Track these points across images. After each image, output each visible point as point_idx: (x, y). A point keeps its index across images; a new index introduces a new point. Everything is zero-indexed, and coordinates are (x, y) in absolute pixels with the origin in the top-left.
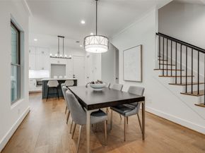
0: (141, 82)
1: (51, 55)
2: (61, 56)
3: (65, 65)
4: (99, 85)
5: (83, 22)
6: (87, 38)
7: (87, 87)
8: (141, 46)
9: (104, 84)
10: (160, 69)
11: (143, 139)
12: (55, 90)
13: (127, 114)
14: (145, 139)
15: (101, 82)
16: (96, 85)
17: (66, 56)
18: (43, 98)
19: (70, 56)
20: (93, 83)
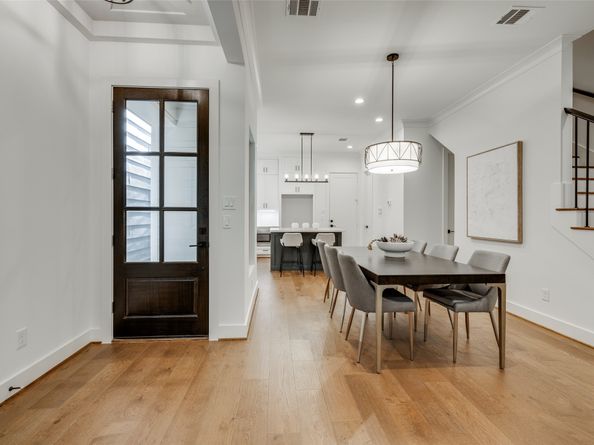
0: (520, 241)
1: (287, 176)
2: (307, 177)
3: (311, 196)
4: (398, 245)
5: (359, 101)
6: (373, 149)
7: (370, 248)
8: (520, 145)
9: (409, 244)
10: (576, 208)
11: (502, 367)
12: (295, 252)
13: (459, 306)
14: (506, 369)
15: (403, 240)
16: (390, 245)
17: (316, 177)
18: (272, 270)
19: (326, 177)
20: (385, 240)
